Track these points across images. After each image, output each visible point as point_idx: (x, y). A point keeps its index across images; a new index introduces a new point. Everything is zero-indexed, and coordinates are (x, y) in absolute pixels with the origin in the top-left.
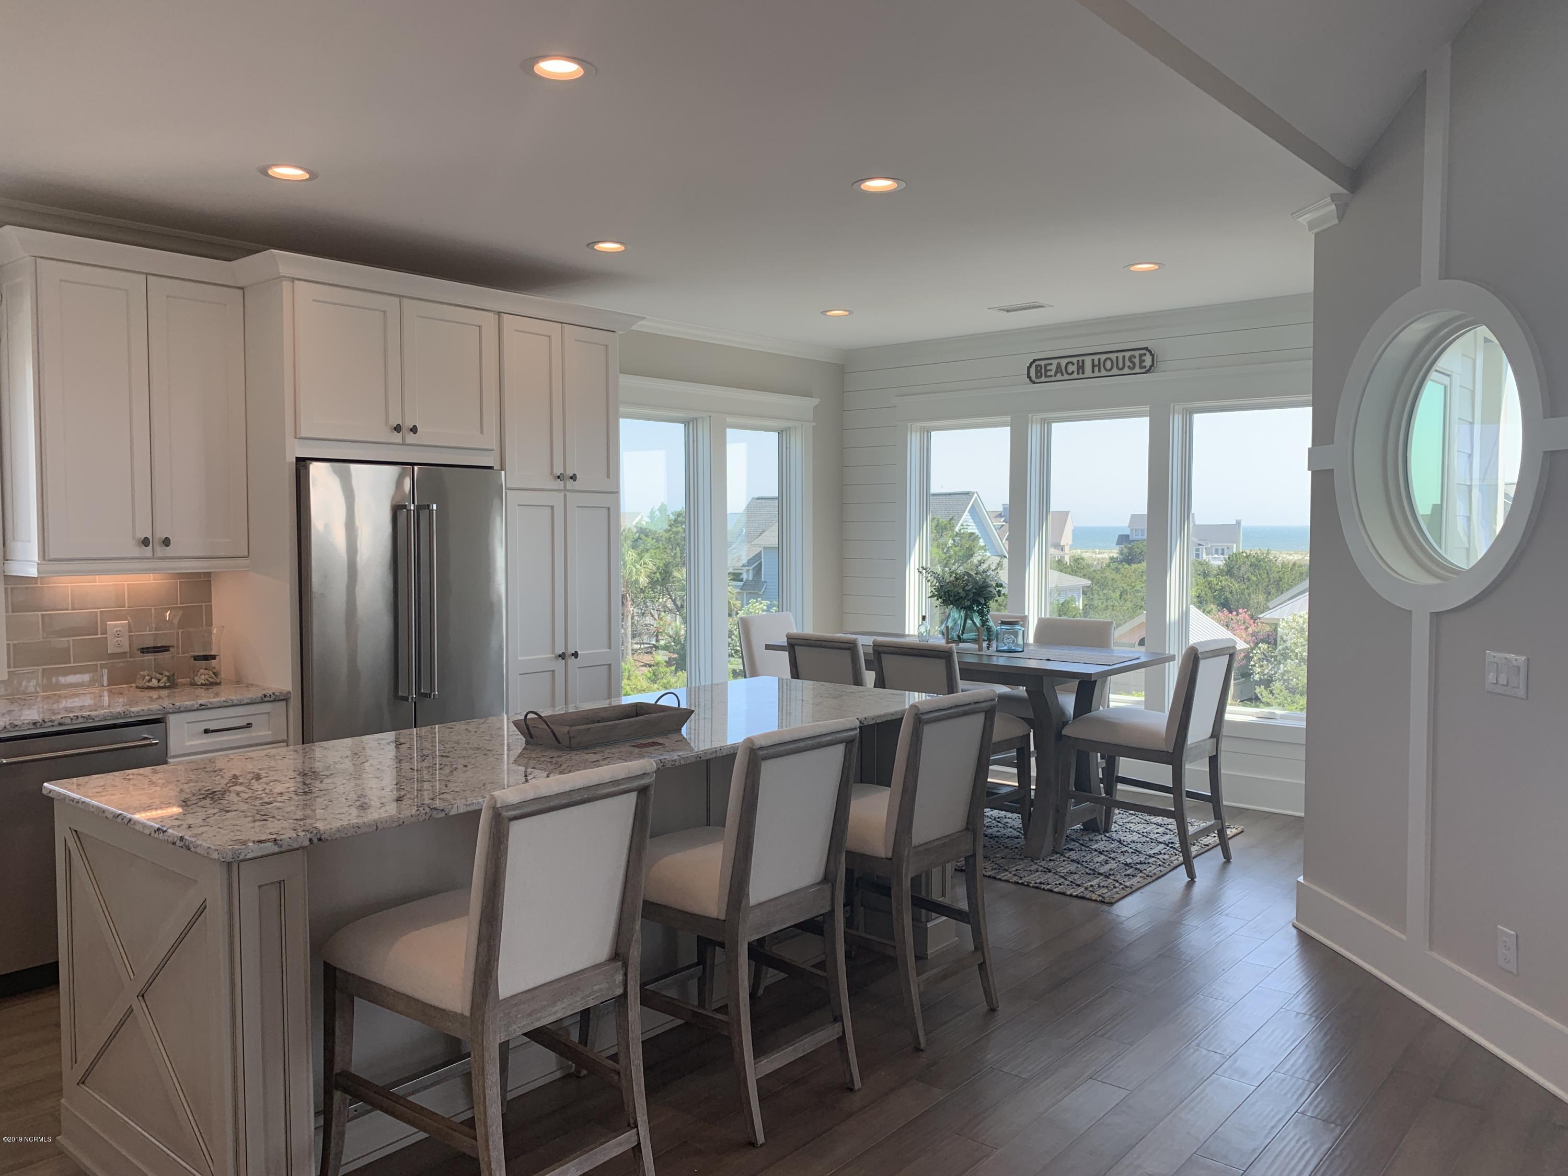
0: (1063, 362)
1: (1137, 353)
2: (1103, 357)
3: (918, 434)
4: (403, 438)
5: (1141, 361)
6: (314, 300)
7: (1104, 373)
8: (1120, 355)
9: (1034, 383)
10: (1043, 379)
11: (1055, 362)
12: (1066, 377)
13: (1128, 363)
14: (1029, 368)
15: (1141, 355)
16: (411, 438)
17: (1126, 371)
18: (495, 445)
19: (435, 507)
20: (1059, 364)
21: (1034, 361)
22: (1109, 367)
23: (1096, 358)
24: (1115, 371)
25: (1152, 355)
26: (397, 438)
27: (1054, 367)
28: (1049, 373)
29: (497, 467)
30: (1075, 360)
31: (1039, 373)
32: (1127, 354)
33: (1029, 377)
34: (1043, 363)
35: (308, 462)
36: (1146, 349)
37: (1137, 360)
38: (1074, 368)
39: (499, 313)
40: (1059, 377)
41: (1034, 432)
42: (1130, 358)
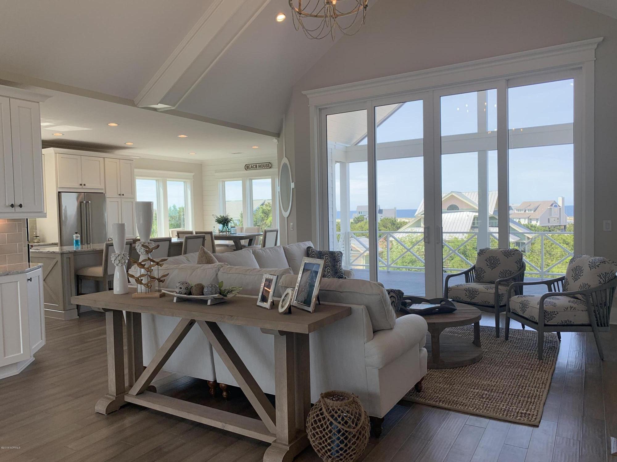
0: (253, 165)
1: (268, 163)
2: (261, 164)
3: (221, 183)
4: (82, 187)
5: (269, 166)
6: (62, 157)
7: (261, 168)
8: (264, 164)
9: (246, 170)
10: (248, 169)
11: (251, 165)
12: (253, 169)
13: (266, 166)
14: (245, 166)
15: (269, 164)
16: (84, 187)
17: (266, 168)
18: (103, 188)
19: (90, 202)
20: (251, 166)
21: (246, 165)
22: (262, 166)
23: (259, 164)
24: (263, 168)
25: (271, 164)
26: (81, 187)
27: (250, 166)
28: (250, 168)
29: (104, 193)
30: (255, 165)
31: (247, 168)
32: (266, 164)
33: (245, 169)
34: (248, 165)
35: (61, 193)
36: (269, 163)
37: (268, 165)
38: (254, 167)
39: (104, 158)
40: (252, 169)
41: (248, 183)
42: (267, 165)
